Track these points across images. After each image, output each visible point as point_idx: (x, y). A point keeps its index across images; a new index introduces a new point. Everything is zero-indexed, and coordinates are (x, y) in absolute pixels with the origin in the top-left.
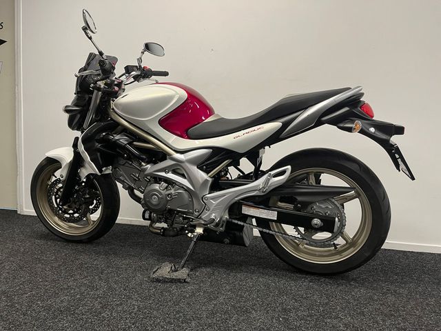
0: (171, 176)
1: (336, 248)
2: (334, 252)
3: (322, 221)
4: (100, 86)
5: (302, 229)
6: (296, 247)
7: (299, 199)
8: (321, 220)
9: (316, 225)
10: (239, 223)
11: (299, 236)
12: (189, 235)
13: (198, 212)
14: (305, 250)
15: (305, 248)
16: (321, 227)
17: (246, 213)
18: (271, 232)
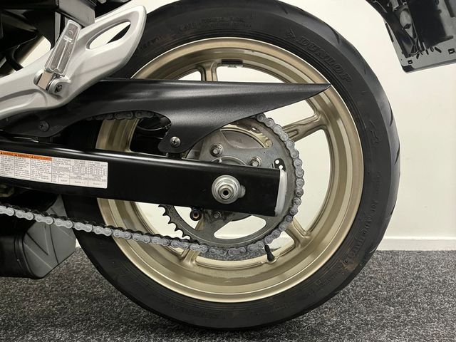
1: (271, 258)
2: (266, 268)
3: (241, 183)
5: (184, 212)
6: (176, 264)
7: (176, 118)
9: (226, 192)
10: (21, 214)
11: (179, 234)
14: (198, 270)
15: (199, 265)
16: (239, 200)
18: (98, 230)
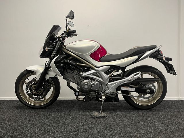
0: (93, 76)
1: (149, 100)
4: (61, 39)
8: (150, 90)
12: (100, 99)
13: (104, 90)
16: (149, 92)
17: (123, 89)
